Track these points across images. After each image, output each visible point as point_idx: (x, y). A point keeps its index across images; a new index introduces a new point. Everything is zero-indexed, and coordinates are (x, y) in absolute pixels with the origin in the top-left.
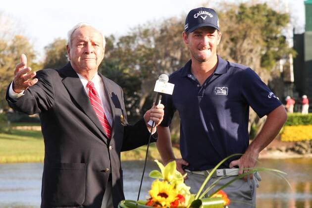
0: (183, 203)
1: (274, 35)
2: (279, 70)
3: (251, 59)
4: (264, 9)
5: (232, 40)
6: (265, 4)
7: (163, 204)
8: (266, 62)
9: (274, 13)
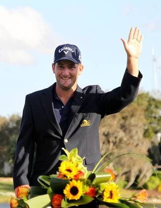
0: (82, 176)
1: (154, 115)
2: (157, 140)
3: (137, 132)
4: (146, 97)
5: (123, 118)
6: (148, 93)
7: (68, 176)
8: (147, 134)
9: (154, 100)
